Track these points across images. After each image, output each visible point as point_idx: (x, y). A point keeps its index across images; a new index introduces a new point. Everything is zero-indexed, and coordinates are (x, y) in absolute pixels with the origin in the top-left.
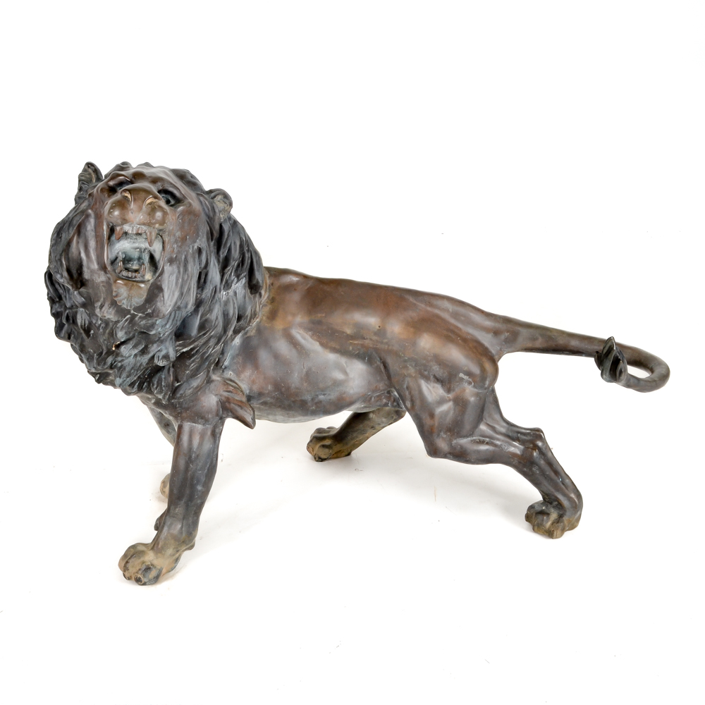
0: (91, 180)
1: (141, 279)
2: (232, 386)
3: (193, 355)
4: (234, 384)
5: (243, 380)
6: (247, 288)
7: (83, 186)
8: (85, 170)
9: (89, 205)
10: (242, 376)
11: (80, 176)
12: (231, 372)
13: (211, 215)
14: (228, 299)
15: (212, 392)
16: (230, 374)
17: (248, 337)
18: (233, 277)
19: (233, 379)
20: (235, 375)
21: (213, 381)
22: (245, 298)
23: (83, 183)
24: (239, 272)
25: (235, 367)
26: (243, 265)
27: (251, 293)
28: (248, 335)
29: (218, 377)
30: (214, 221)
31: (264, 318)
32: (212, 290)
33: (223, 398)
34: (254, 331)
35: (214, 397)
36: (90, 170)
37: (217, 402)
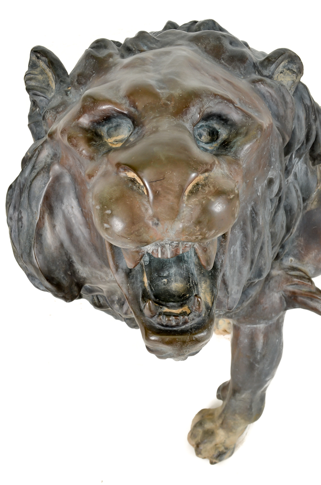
0: (48, 85)
2: (297, 277)
5: (307, 263)
6: (309, 160)
7: (37, 99)
8: (32, 65)
9: (55, 155)
10: (307, 259)
11: (28, 78)
12: (291, 258)
13: (282, 112)
15: (273, 290)
16: (290, 261)
17: (308, 212)
19: (295, 265)
20: (297, 261)
21: (272, 278)
22: (307, 175)
23: (35, 95)
25: (296, 251)
27: (314, 165)
28: (308, 209)
29: (278, 270)
33: (288, 294)
34: (315, 203)
35: (276, 294)
36: (42, 64)
37: (281, 298)
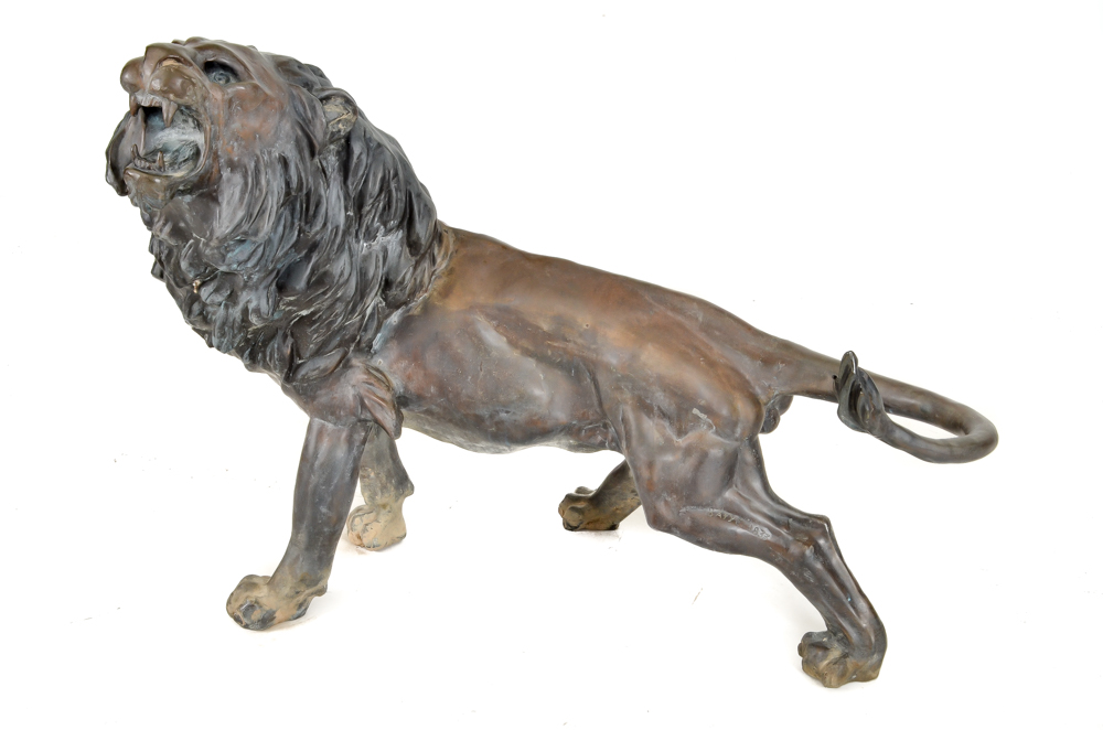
1: (157, 172)
2: (377, 378)
3: (315, 322)
4: (379, 376)
6: (405, 246)
10: (395, 367)
12: (381, 360)
14: (370, 253)
15: (348, 382)
16: (379, 362)
17: (409, 315)
18: (376, 224)
19: (381, 369)
20: (385, 365)
21: (351, 367)
22: (400, 257)
24: (385, 218)
25: (387, 354)
26: (389, 207)
27: (411, 253)
28: (410, 313)
29: (362, 362)
30: (314, 126)
31: (435, 293)
32: (332, 231)
33: (362, 392)
34: (419, 309)
35: (351, 389)
37: (354, 397)
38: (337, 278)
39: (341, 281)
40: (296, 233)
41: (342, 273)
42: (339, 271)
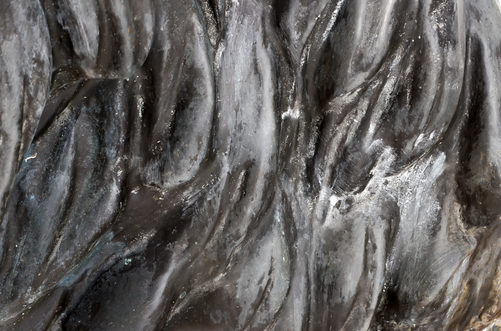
26: (416, 95)
38: (246, 311)
39: (261, 317)
40: (115, 190)
41: (263, 296)
42: (253, 291)
